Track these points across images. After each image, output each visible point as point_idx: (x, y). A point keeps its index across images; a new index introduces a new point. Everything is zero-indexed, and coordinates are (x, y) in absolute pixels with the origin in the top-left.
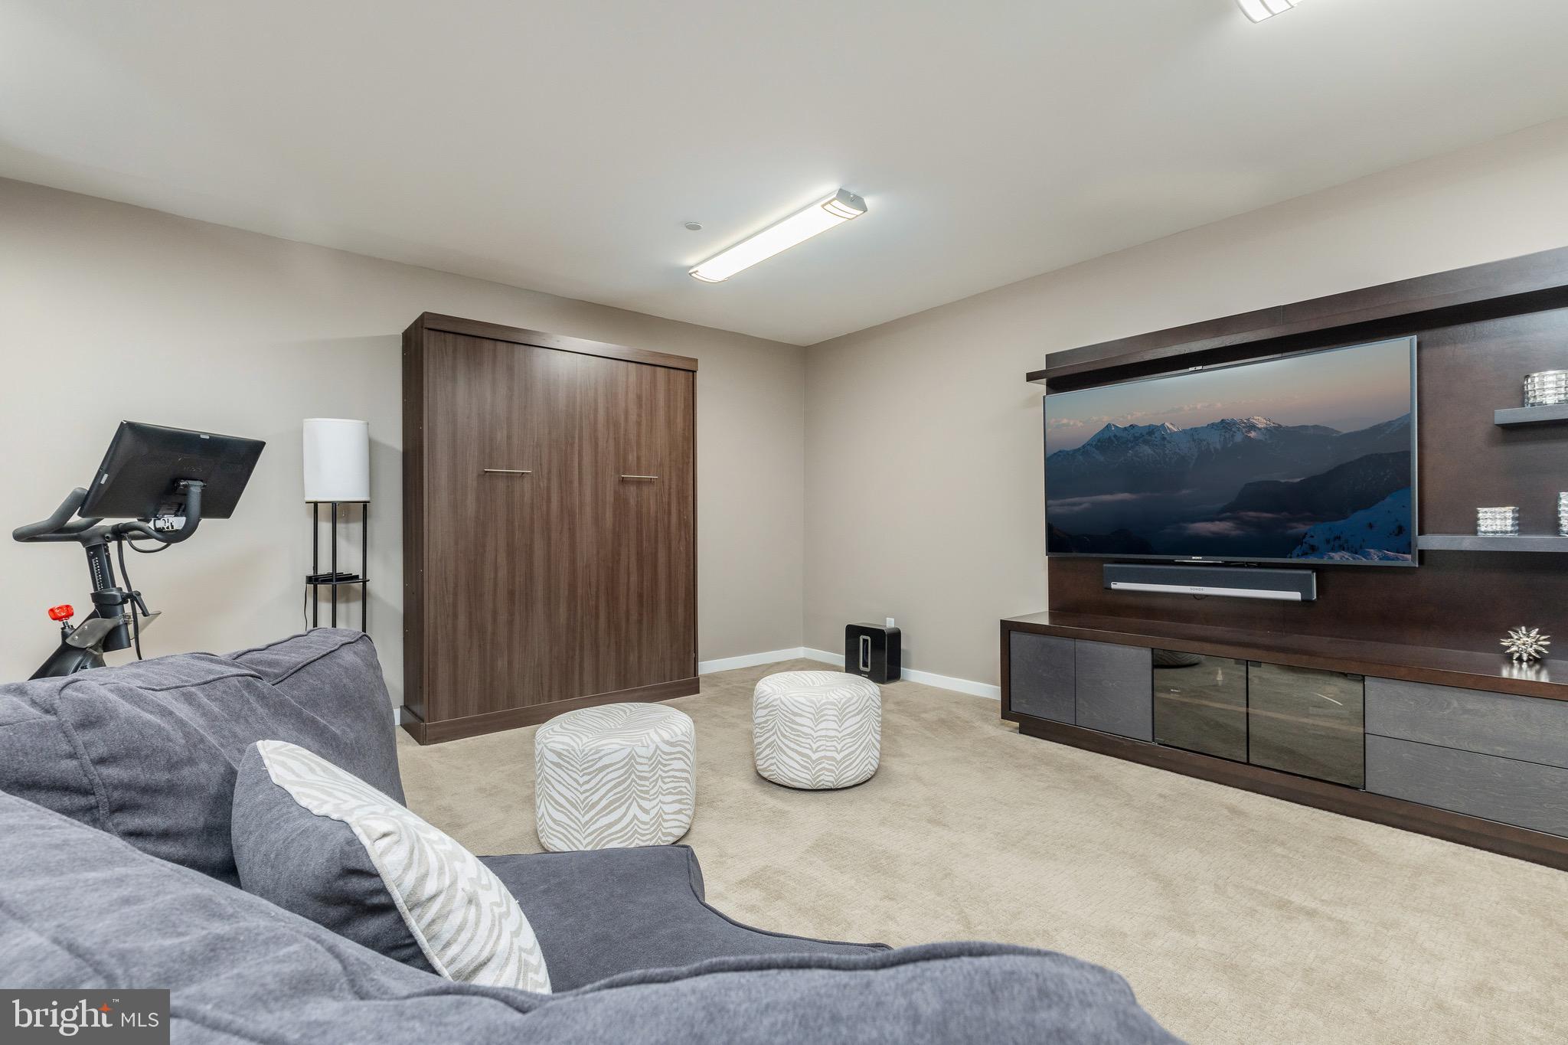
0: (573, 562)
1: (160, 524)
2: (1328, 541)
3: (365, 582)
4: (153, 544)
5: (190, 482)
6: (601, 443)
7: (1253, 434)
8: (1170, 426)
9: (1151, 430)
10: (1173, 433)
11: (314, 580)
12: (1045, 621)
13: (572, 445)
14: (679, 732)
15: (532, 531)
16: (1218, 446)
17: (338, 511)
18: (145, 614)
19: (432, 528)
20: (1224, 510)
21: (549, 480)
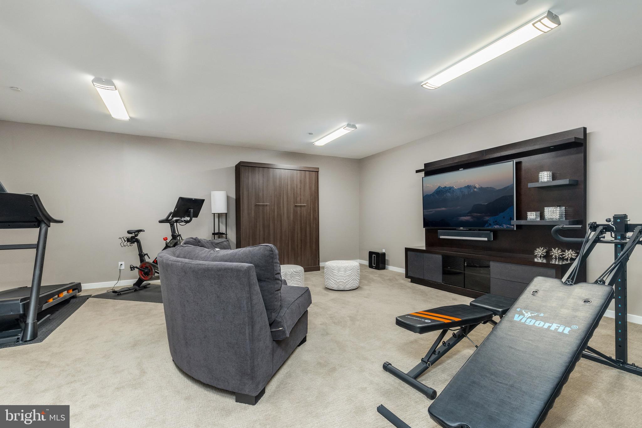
0: (281, 230)
1: (185, 219)
2: (494, 222)
3: (226, 234)
4: (183, 223)
5: (191, 210)
6: (289, 195)
7: (475, 190)
8: (455, 187)
9: (450, 188)
10: (456, 189)
11: (214, 234)
12: (424, 248)
13: (281, 196)
14: (298, 270)
15: (270, 221)
16: (467, 193)
17: (220, 215)
18: (182, 239)
19: (243, 220)
20: (468, 213)
21: (274, 206)
